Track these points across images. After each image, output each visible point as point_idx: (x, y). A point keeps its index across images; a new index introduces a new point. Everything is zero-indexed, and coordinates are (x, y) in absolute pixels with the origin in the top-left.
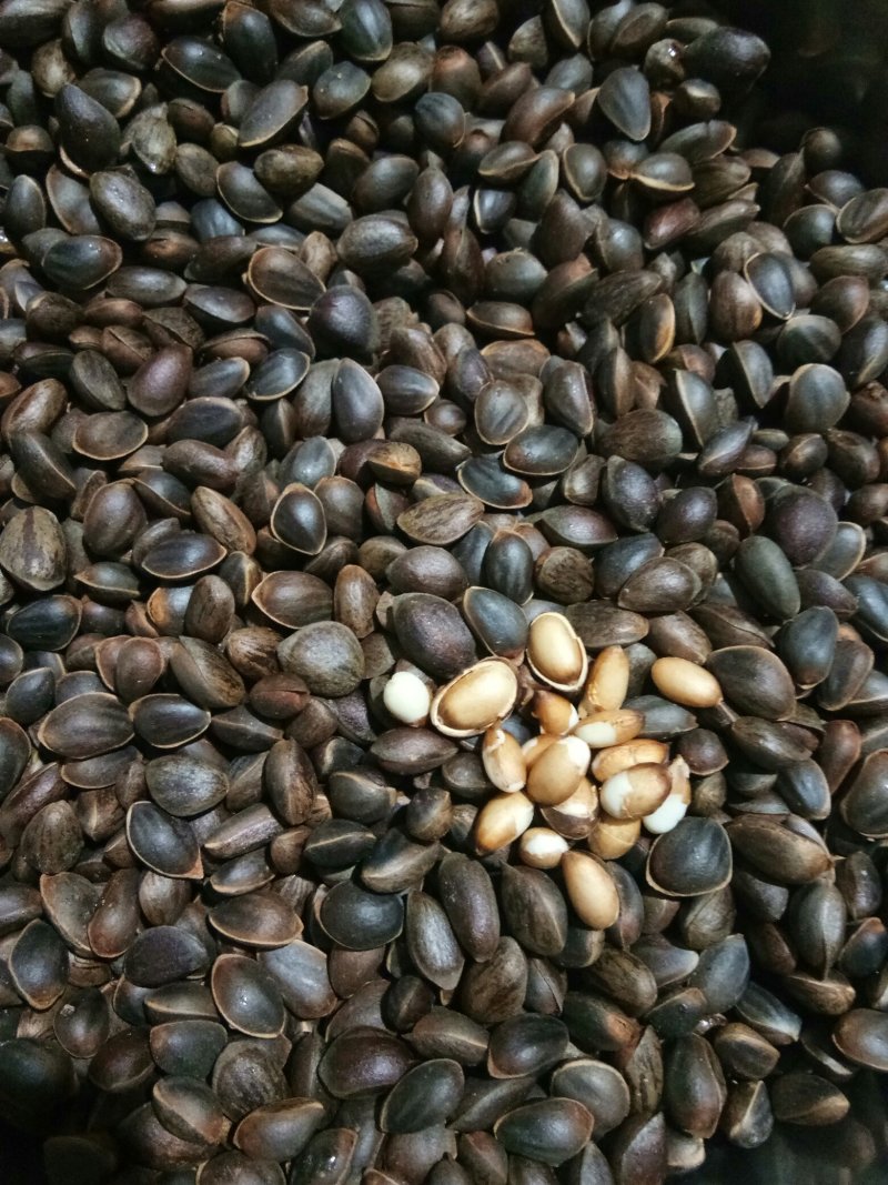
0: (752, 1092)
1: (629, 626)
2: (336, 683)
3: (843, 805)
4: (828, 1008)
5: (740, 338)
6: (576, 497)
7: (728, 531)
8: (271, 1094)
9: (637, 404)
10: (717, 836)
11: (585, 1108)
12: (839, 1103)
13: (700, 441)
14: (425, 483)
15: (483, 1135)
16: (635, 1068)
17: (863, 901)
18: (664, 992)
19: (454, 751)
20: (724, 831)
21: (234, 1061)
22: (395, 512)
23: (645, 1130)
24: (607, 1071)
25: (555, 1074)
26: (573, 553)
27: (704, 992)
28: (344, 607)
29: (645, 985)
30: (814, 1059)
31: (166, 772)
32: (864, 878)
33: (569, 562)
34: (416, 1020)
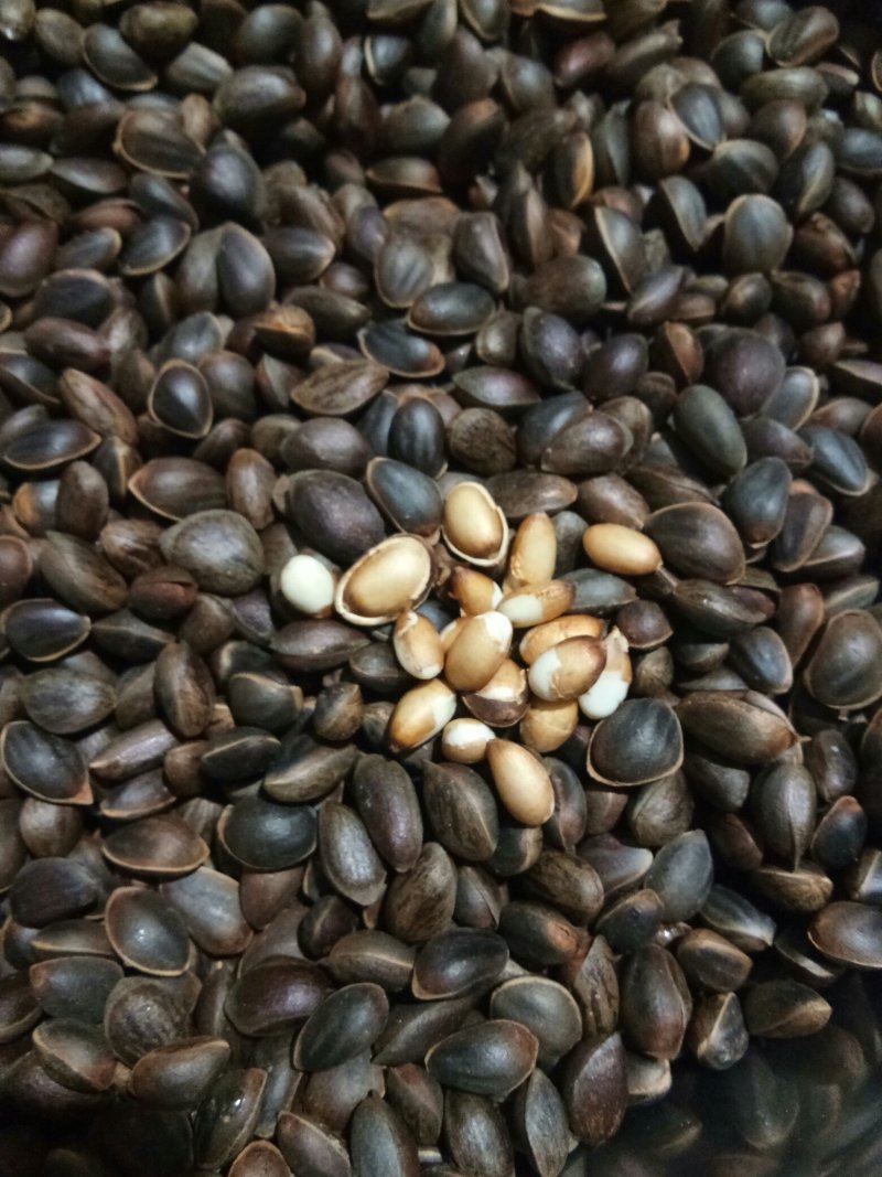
0: (722, 1003)
1: (556, 492)
2: (229, 577)
3: (807, 675)
4: (801, 903)
5: (667, 174)
6: (490, 355)
7: (663, 382)
8: (172, 1034)
9: (556, 252)
10: (663, 716)
11: (528, 1031)
12: (819, 1009)
13: (627, 285)
14: (322, 353)
15: (410, 1067)
16: (585, 982)
17: (835, 780)
18: (613, 896)
19: (364, 642)
20: (673, 713)
21: (126, 999)
22: (288, 384)
23: (598, 1053)
24: (554, 989)
25: (494, 994)
26: (489, 414)
27: (661, 897)
28: (237, 494)
29: (590, 888)
30: (790, 962)
31: (41, 687)
32: (835, 754)
33: (483, 424)
34: (333, 942)
